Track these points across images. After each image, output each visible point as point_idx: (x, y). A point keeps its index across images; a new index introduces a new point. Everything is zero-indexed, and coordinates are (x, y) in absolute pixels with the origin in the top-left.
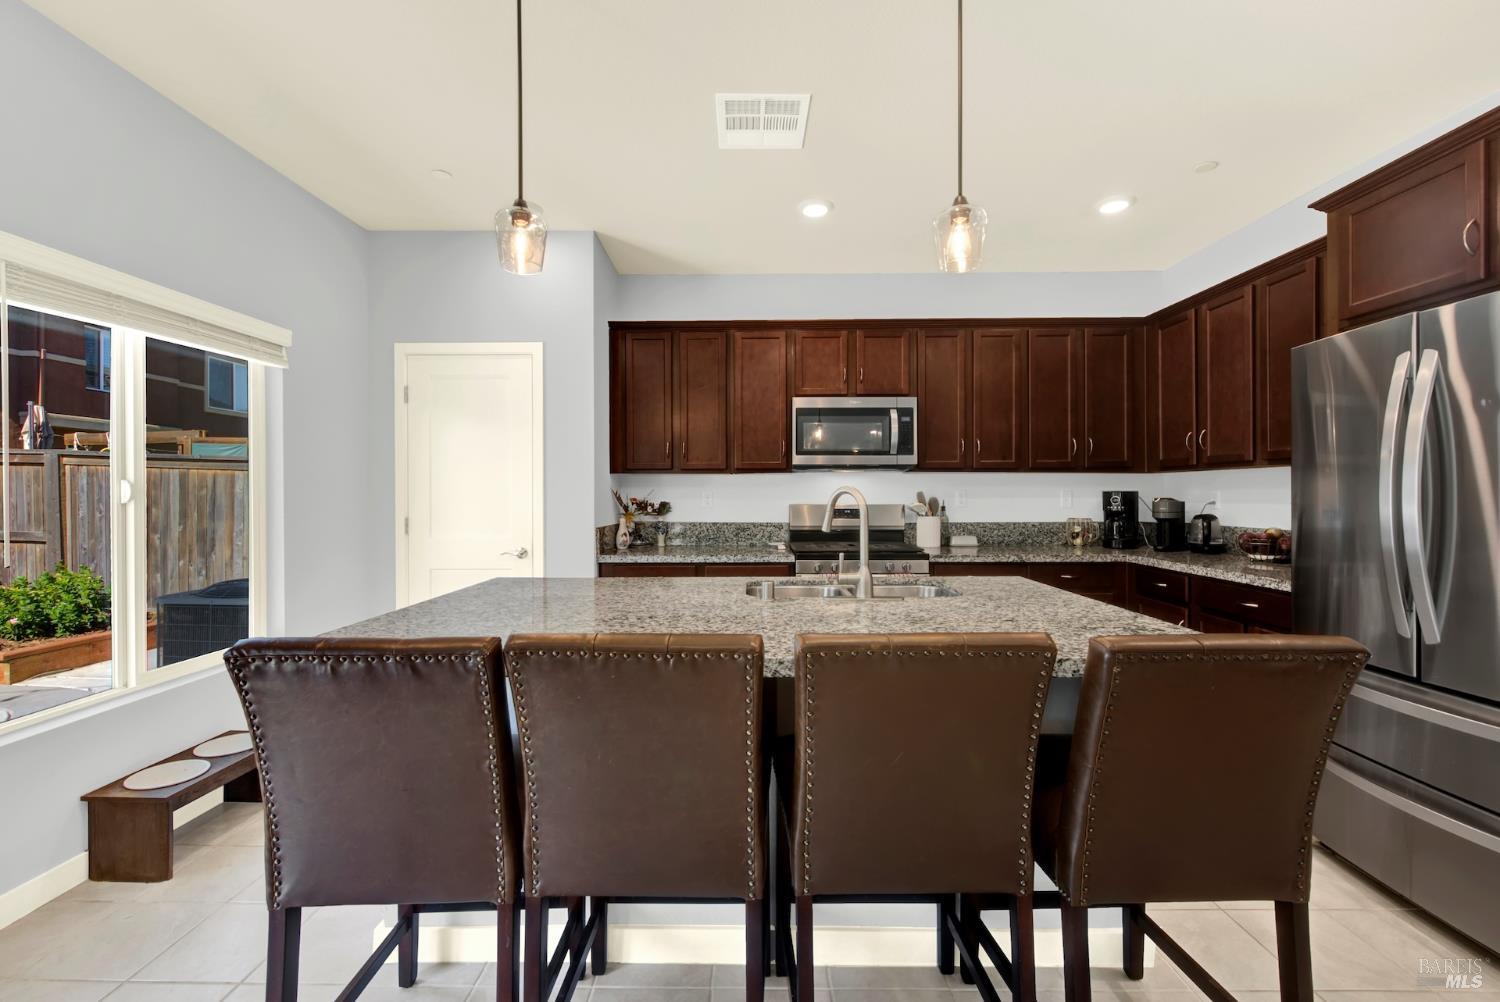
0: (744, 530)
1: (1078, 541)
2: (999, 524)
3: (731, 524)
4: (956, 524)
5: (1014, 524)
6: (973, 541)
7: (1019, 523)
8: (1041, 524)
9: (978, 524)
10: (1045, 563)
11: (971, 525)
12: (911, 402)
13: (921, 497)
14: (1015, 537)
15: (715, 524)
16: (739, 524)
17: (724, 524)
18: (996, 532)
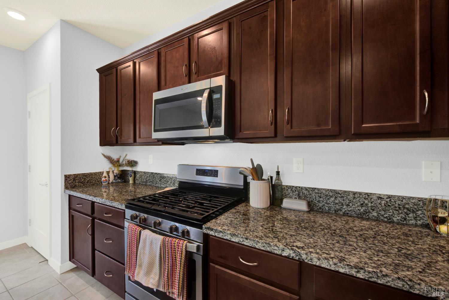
2: (336, 192)
4: (291, 187)
5: (355, 193)
6: (302, 206)
7: (360, 194)
8: (389, 197)
9: (314, 189)
10: (338, 272)
11: (306, 189)
12: (220, 81)
14: (356, 207)
18: (333, 199)
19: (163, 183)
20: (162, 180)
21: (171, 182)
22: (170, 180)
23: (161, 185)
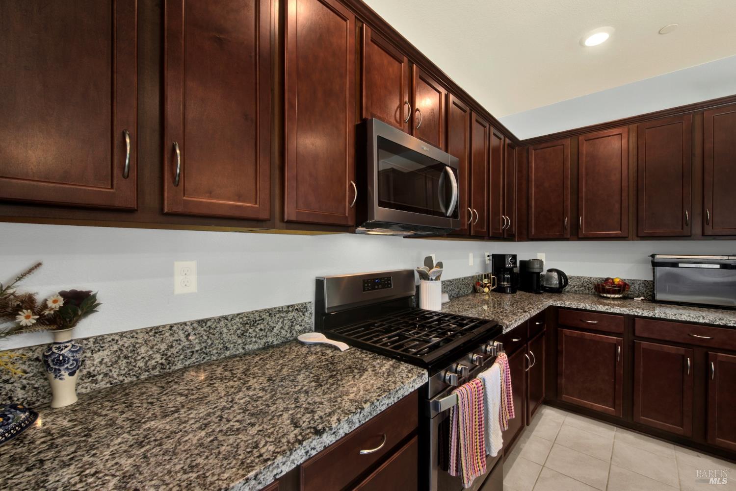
0: (254, 323)
1: (486, 290)
3: (233, 317)
12: (456, 163)
13: (428, 262)
15: (201, 322)
16: (247, 315)
17: (220, 319)
19: (254, 340)
20: (250, 330)
21: (282, 328)
22: (280, 323)
23: (247, 347)
